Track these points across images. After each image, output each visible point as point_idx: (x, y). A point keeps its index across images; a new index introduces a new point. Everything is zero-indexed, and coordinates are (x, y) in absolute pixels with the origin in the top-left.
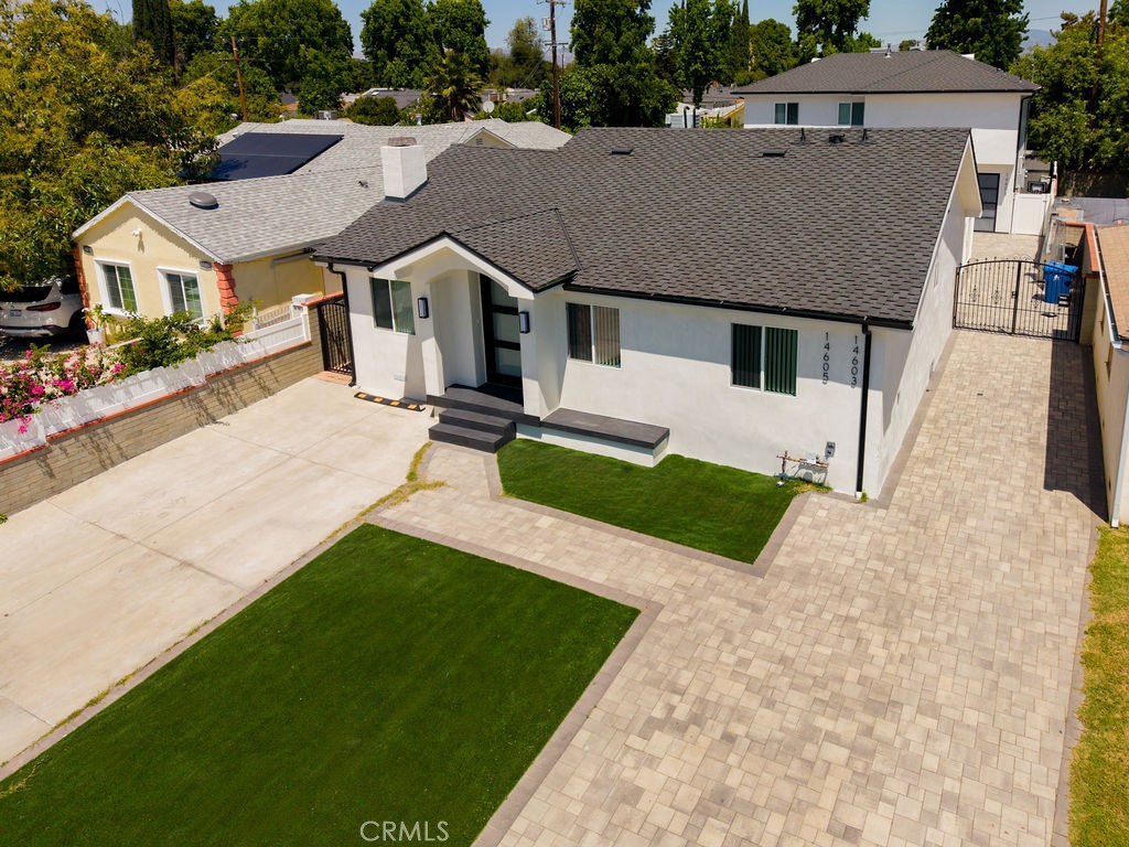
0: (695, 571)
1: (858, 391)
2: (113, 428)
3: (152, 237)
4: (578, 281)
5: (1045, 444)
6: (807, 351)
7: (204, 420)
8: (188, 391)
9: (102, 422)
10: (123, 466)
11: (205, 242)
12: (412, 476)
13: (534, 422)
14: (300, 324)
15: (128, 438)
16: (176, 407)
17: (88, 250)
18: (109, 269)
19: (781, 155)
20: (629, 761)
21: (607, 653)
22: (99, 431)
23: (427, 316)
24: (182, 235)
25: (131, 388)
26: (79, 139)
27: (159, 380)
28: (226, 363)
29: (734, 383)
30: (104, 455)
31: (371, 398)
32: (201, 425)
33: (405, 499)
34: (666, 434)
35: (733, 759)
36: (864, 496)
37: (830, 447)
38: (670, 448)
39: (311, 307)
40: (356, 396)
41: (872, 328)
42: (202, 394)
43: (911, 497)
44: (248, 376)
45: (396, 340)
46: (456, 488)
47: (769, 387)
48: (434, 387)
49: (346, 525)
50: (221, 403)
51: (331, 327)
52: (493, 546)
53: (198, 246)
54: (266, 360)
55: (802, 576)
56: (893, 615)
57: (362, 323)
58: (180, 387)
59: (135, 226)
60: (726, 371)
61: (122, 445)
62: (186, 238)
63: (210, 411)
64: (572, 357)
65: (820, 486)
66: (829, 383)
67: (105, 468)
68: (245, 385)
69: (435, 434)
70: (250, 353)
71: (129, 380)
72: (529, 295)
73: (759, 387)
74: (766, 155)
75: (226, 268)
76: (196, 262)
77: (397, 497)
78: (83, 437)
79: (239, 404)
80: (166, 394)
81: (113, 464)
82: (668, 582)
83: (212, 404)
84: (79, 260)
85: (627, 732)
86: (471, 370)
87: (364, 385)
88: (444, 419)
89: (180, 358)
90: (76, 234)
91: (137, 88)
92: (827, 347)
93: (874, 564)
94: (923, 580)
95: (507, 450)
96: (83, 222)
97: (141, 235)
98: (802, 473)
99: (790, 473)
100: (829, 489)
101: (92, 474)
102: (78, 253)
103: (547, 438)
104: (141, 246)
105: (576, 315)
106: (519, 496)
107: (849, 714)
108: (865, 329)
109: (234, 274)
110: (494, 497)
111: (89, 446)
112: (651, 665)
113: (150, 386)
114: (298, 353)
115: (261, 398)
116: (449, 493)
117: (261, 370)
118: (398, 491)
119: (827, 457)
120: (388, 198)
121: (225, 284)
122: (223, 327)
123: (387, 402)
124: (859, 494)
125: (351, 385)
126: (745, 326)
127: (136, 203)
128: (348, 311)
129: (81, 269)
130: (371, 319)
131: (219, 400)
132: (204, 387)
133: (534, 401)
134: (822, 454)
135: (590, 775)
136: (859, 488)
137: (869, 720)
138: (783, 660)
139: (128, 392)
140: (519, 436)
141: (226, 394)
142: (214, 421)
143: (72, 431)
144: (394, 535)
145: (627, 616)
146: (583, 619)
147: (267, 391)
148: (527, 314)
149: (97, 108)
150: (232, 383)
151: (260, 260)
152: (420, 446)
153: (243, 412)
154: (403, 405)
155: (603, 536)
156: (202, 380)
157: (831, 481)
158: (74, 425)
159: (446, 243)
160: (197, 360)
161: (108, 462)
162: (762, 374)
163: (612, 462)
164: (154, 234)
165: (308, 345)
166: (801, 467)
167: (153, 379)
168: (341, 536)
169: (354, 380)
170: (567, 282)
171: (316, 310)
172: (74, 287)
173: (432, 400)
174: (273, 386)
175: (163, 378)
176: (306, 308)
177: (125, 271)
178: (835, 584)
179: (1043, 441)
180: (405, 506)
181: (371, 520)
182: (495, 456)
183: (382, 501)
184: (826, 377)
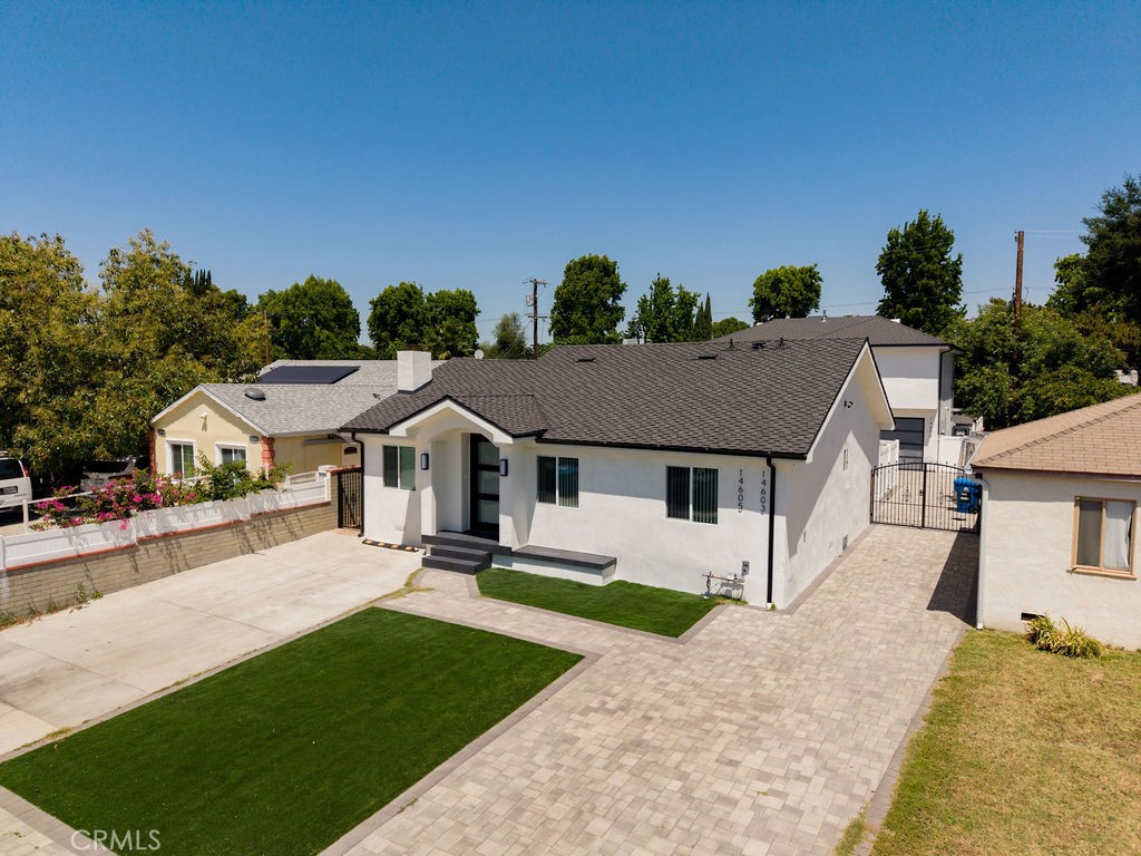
0: (631, 640)
1: (767, 516)
2: (184, 541)
3: (215, 420)
4: (547, 436)
5: (934, 587)
6: (725, 487)
7: (246, 549)
8: (237, 523)
9: (177, 535)
10: (187, 574)
11: (256, 420)
12: (408, 584)
13: (507, 552)
14: (323, 486)
15: (191, 552)
16: (227, 534)
17: (162, 433)
18: (176, 448)
19: (713, 358)
20: (571, 725)
21: (557, 675)
22: (173, 542)
23: (427, 468)
24: (239, 415)
25: (199, 513)
26: (164, 350)
27: (218, 511)
28: (267, 507)
29: (669, 516)
30: (174, 562)
31: (375, 544)
32: (243, 553)
33: (403, 596)
34: (614, 562)
35: (648, 727)
36: (773, 607)
37: (746, 565)
38: (618, 575)
39: (333, 473)
40: (364, 542)
41: (776, 462)
42: (247, 528)
43: (812, 609)
44: (280, 520)
45: (400, 495)
46: (443, 592)
47: (696, 519)
48: (428, 528)
49: (357, 608)
50: (260, 539)
51: (347, 492)
52: (473, 621)
53: (250, 423)
54: (295, 510)
55: (716, 645)
56: (785, 666)
57: (373, 483)
58: (232, 519)
59: (203, 410)
60: (662, 506)
61: (187, 557)
62: (242, 418)
63: (251, 543)
64: (540, 501)
65: (738, 600)
66: (744, 511)
67: (173, 572)
68: (278, 527)
69: (427, 563)
70: (286, 502)
71: (198, 506)
72: (509, 440)
73: (688, 518)
74: (700, 358)
75: (270, 441)
76: (247, 437)
77: (398, 594)
78: (161, 544)
79: (272, 542)
80: (221, 522)
81: (179, 571)
82: (609, 644)
83: (253, 537)
84: (154, 441)
85: (571, 712)
86: (458, 517)
87: (370, 534)
88: (434, 552)
89: (233, 495)
90: (154, 421)
91: (207, 318)
92: (741, 481)
93: (774, 641)
94: (813, 651)
95: (484, 573)
96: (161, 410)
97: (205, 418)
98: (723, 590)
99: (713, 591)
100: (746, 603)
101: (164, 575)
102: (153, 435)
103: (517, 566)
104: (205, 427)
105: (545, 465)
106: (493, 597)
107: (741, 710)
108: (769, 463)
109: (276, 446)
110: (472, 596)
111: (165, 552)
112: (590, 682)
113: (210, 514)
114: (320, 509)
115: (288, 541)
116: (436, 595)
117: (291, 517)
118: (398, 591)
119: (743, 575)
120: (400, 392)
121: (267, 454)
122: (267, 477)
123: (388, 546)
124: (769, 605)
125: (359, 536)
126: (678, 468)
127: (206, 392)
128: (363, 476)
129: (154, 448)
130: (381, 480)
131: (259, 536)
132: (249, 523)
133: (507, 537)
134: (739, 572)
135: (542, 730)
136: (769, 600)
137: (756, 713)
138: (694, 684)
139: (196, 516)
140: (494, 566)
141: (264, 531)
142: (253, 552)
143: (155, 537)
144: (394, 613)
145: (575, 659)
146: (540, 658)
147: (295, 537)
148: (506, 461)
149: (177, 332)
150: (269, 524)
151: (295, 438)
152: (414, 570)
153: (275, 549)
154: (401, 548)
155: (558, 619)
156: (248, 517)
157: (746, 597)
158: (156, 533)
159: (448, 404)
160: (246, 500)
161: (176, 568)
162: (691, 506)
163: (568, 582)
164: (216, 416)
165: (327, 504)
166: (723, 585)
167: (214, 508)
168: (353, 613)
169: (363, 531)
170: (539, 436)
171: (336, 477)
172: (146, 462)
173: (426, 539)
174: (299, 533)
175: (221, 508)
176: (329, 474)
177: (189, 448)
178: (741, 650)
179: (934, 586)
180: (402, 600)
181: (376, 605)
182: (473, 578)
183: (386, 596)
184: (741, 506)
